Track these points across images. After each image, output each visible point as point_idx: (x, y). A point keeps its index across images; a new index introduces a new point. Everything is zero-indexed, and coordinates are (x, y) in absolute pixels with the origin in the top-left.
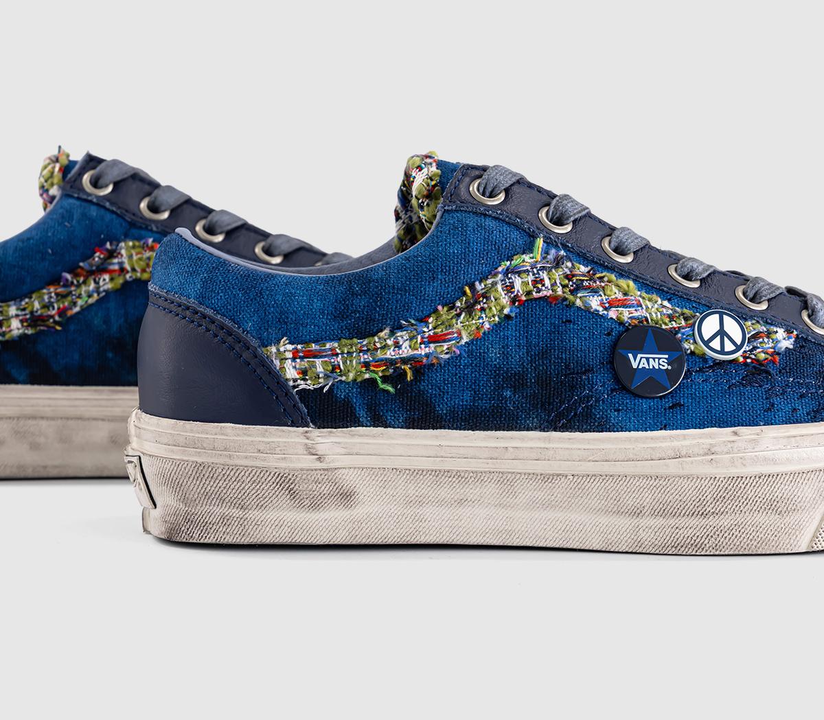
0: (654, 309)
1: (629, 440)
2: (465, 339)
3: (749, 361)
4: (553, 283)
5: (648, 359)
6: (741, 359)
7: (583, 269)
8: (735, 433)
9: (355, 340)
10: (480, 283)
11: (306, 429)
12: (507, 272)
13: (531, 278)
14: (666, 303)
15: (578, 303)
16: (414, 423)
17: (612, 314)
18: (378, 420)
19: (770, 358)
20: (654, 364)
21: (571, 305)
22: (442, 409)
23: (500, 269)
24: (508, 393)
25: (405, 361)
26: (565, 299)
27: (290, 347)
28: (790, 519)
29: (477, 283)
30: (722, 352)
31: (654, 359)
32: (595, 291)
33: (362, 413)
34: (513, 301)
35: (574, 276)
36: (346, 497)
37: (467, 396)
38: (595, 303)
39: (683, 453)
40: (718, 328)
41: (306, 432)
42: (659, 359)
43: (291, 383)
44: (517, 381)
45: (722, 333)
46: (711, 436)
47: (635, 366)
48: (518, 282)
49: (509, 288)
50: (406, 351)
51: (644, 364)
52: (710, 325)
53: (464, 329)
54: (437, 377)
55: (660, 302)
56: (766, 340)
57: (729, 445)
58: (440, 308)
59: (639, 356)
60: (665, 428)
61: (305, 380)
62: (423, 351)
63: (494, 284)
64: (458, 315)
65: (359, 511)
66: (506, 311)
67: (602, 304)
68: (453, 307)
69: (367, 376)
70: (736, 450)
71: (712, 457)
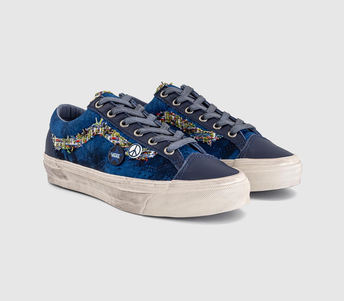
0: (122, 141)
1: (107, 176)
2: (83, 143)
3: (139, 159)
4: (101, 131)
5: (115, 155)
6: (137, 159)
7: (110, 128)
8: (126, 179)
9: (65, 139)
10: (87, 129)
11: (56, 159)
12: (93, 126)
13: (97, 129)
14: (126, 140)
15: (105, 137)
16: (74, 162)
17: (112, 141)
18: (68, 160)
19: (145, 159)
20: (116, 156)
21: (104, 138)
22: (78, 160)
23: (92, 126)
24: (89, 158)
25: (73, 146)
26: (103, 136)
27: (56, 138)
29: (86, 129)
31: (117, 155)
32: (110, 135)
33: (66, 157)
34: (93, 134)
35: (106, 130)
36: (65, 177)
37: (83, 157)
39: (115, 182)
40: (134, 149)
41: (56, 160)
43: (55, 147)
44: (91, 155)
45: (134, 151)
46: (121, 178)
47: (112, 156)
48: (95, 129)
49: (93, 131)
50: (73, 144)
51: (114, 156)
52: (133, 148)
53: (83, 140)
54: (78, 151)
55: (124, 140)
56: (146, 154)
57: (124, 182)
58: (78, 134)
59: (114, 154)
60: (114, 174)
61: (57, 147)
62: (76, 144)
63: (89, 130)
64: (82, 136)
65: (69, 181)
66: (91, 137)
67: (110, 138)
68: (81, 134)
69: (66, 148)
70: (125, 184)
71: (120, 184)
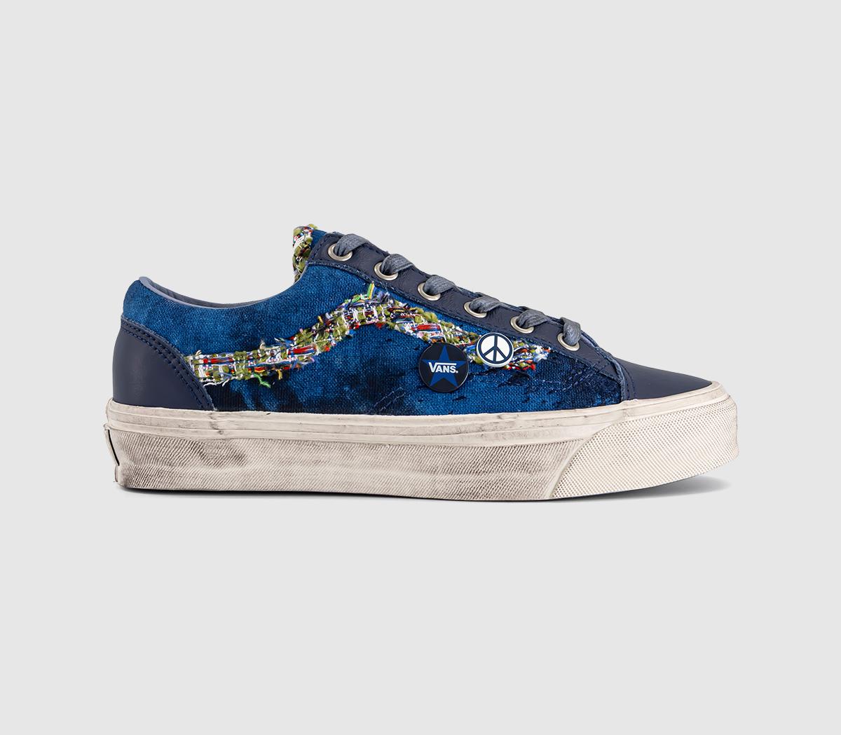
0: (449, 332)
1: (426, 421)
2: (318, 352)
3: (514, 368)
4: (379, 314)
5: (442, 366)
6: (508, 367)
7: (401, 305)
8: (499, 417)
9: (244, 352)
10: (329, 314)
11: (211, 412)
12: (348, 307)
13: (364, 311)
14: (458, 328)
15: (396, 327)
16: (282, 408)
17: (420, 335)
18: (259, 407)
19: (529, 366)
20: (446, 370)
21: (392, 329)
22: (302, 399)
23: (344, 304)
24: (347, 389)
25: (278, 366)
26: (387, 325)
27: (202, 356)
28: (538, 476)
29: (327, 314)
30: (494, 361)
31: (446, 366)
32: (408, 320)
33: (248, 401)
34: (352, 326)
35: (394, 309)
36: (239, 458)
37: (320, 390)
38: (408, 328)
39: (463, 430)
40: (493, 345)
41: (211, 414)
42: (450, 366)
43: (202, 381)
44: (353, 380)
45: (495, 349)
46: (482, 419)
47: (433, 371)
48: (355, 313)
49: (350, 318)
50: (279, 359)
51: (439, 369)
52: (488, 343)
53: (318, 346)
54: (300, 377)
55: (453, 327)
56: (527, 354)
57: (494, 425)
58: (301, 330)
59: (436, 364)
60: (451, 413)
61: (211, 378)
62: (290, 359)
63: (339, 315)
64: (314, 336)
65: (248, 468)
66: (347, 333)
67: (413, 328)
68: (310, 330)
69: (252, 376)
70: (499, 429)
71: (483, 433)
